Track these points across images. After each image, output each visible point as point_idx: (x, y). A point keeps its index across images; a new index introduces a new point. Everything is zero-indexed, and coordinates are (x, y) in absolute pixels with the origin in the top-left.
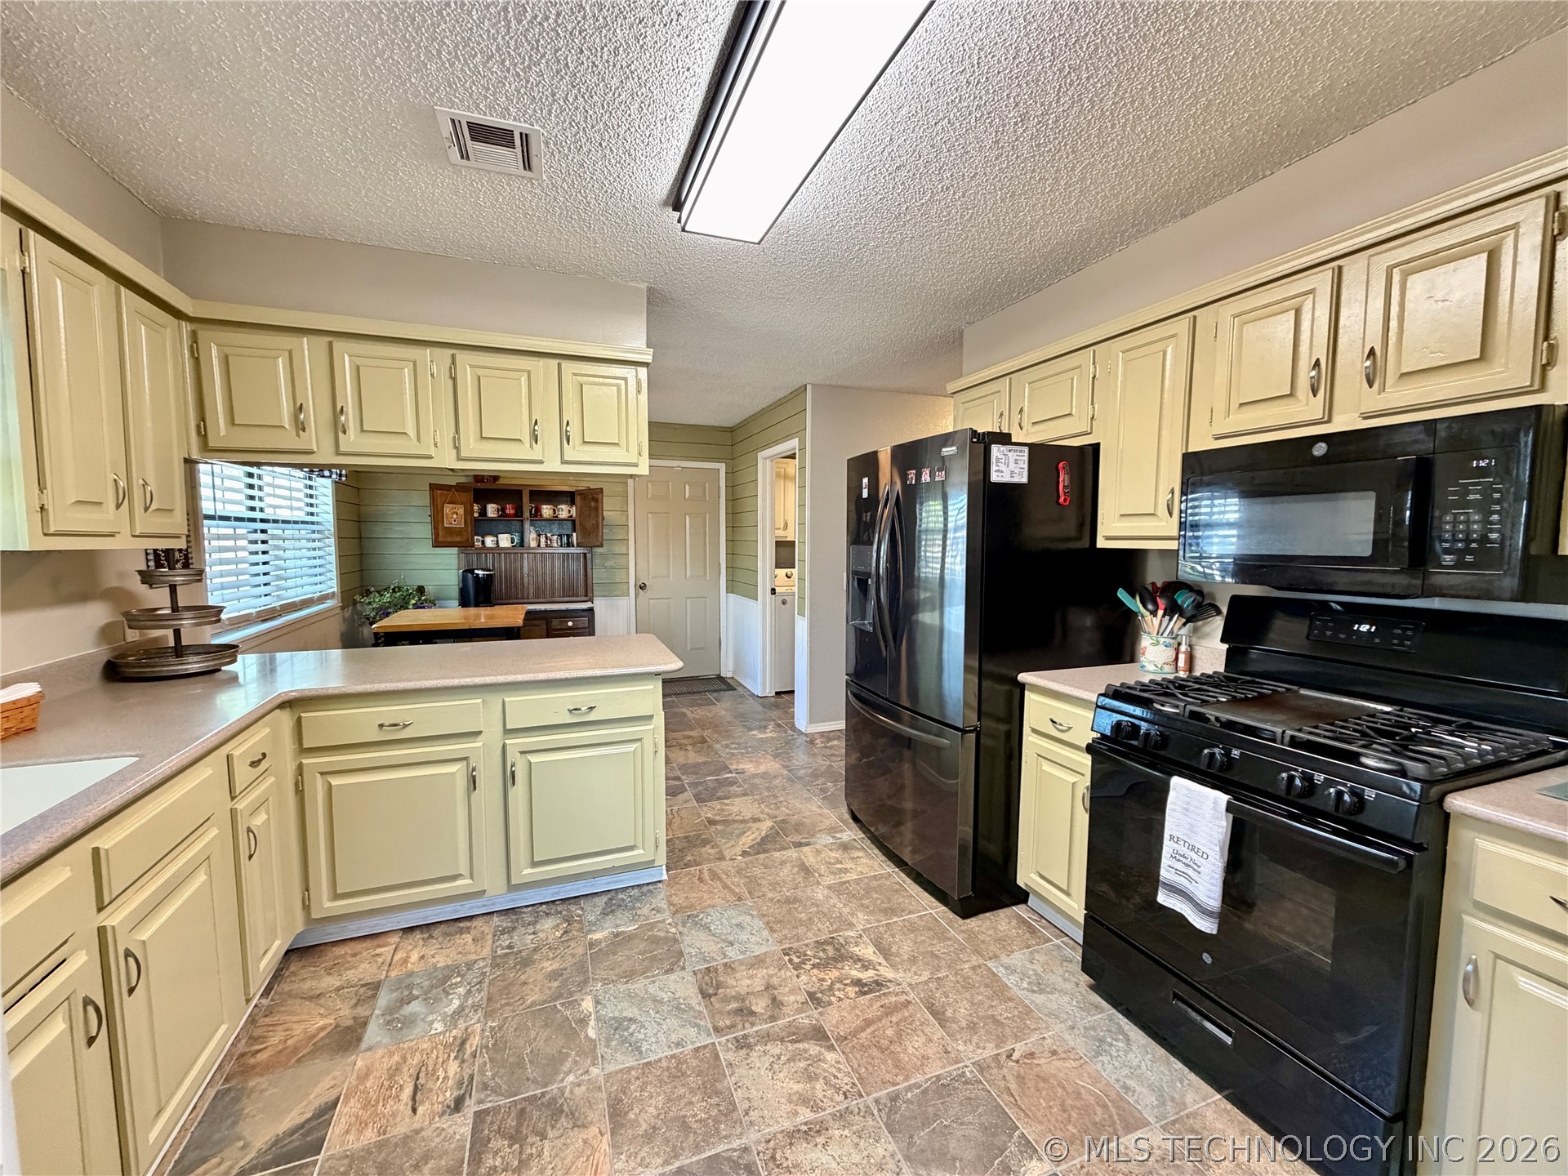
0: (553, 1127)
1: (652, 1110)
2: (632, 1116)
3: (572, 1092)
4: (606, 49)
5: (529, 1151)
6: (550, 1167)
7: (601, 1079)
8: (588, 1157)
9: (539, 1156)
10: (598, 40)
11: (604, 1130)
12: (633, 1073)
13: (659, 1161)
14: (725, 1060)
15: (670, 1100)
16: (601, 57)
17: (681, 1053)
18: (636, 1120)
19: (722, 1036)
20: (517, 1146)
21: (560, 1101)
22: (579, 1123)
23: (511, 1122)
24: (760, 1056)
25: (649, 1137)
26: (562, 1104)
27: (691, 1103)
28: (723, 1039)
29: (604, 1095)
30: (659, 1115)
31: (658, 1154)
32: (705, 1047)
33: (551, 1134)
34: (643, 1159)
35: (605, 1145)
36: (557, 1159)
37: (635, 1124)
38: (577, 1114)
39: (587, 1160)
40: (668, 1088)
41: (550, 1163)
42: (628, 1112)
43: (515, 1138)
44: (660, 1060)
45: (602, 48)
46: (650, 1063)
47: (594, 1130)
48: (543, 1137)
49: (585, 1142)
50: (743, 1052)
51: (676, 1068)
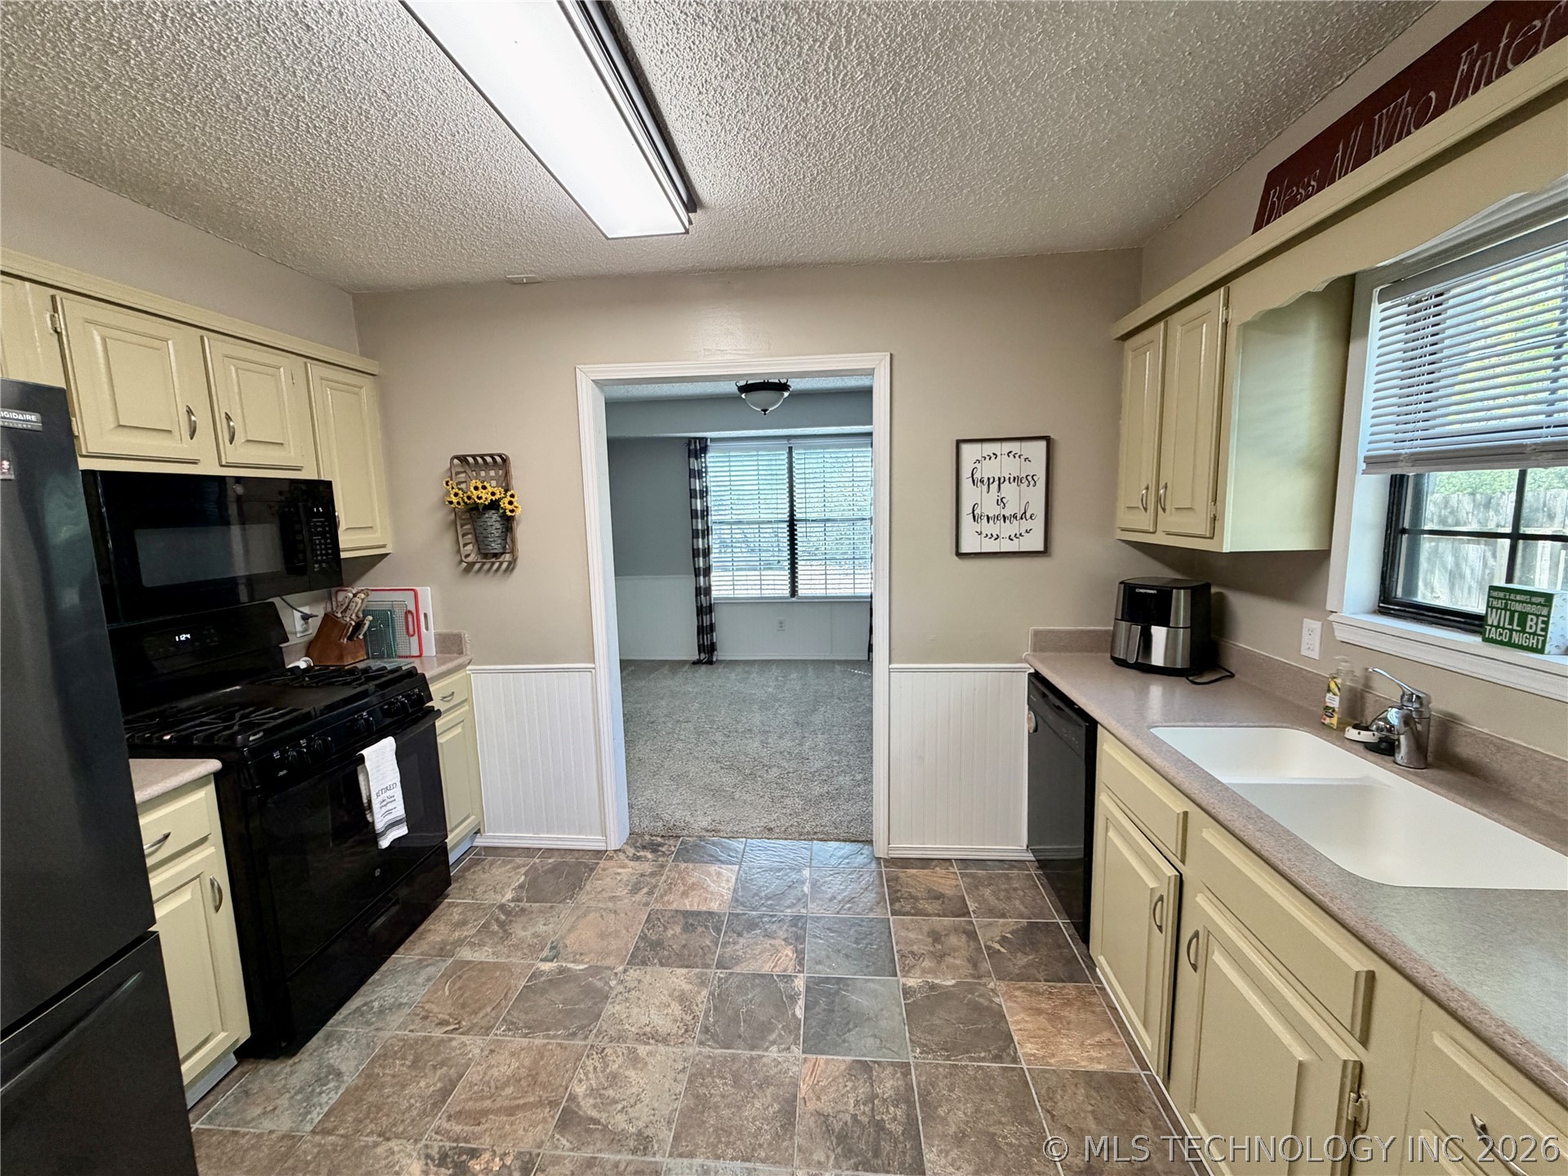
0: (846, 1123)
1: (758, 1105)
2: (776, 1107)
3: (828, 1157)
4: (749, 41)
5: (867, 1109)
6: (848, 1088)
7: (796, 1162)
8: (817, 1084)
9: (858, 1101)
10: (759, 46)
11: (802, 1101)
12: (763, 1154)
13: (765, 1060)
14: (670, 1130)
15: (739, 1108)
16: (751, 31)
17: (708, 1158)
18: (774, 1100)
19: (656, 1162)
20: (878, 1118)
21: (839, 1150)
22: (822, 1118)
23: (886, 1146)
24: (637, 1119)
25: (766, 1082)
26: (838, 1145)
27: (723, 1096)
28: (658, 1158)
29: (796, 1139)
30: (753, 1098)
31: (764, 1065)
32: (681, 1155)
33: (848, 1118)
34: (776, 1066)
35: (804, 1089)
36: (843, 1092)
37: (775, 1098)
38: (824, 1129)
39: (818, 1082)
40: (736, 1122)
41: (848, 1092)
42: (778, 1112)
43: (880, 1126)
44: (732, 1159)
45: (752, 40)
46: (743, 1160)
47: (811, 1106)
48: (854, 1116)
49: (819, 1099)
50: (649, 1132)
51: (720, 1142)
